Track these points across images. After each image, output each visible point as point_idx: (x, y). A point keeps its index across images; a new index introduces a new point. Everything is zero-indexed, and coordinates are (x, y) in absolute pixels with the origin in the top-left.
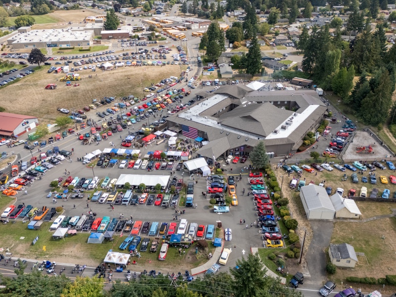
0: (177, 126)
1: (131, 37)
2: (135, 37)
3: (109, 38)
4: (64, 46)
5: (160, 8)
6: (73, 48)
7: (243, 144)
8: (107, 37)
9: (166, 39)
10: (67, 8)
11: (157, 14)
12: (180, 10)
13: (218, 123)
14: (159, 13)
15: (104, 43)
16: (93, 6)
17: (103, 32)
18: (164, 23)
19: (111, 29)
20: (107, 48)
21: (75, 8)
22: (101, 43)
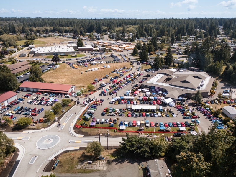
0: (147, 87)
1: (93, 50)
2: (95, 50)
3: (82, 51)
4: (62, 54)
5: (98, 37)
6: (67, 55)
7: (186, 93)
8: (81, 50)
9: (112, 51)
10: (46, 37)
11: (98, 39)
12: (109, 38)
13: (169, 85)
14: (99, 39)
15: (81, 53)
16: (60, 36)
17: (79, 48)
18: (106, 44)
19: (81, 46)
20: (85, 55)
21: (50, 36)
22: (80, 53)
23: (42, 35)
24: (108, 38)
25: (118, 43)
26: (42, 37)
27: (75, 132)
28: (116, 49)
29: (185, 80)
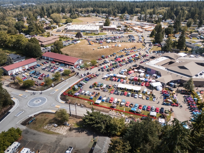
2: (118, 30)
4: (88, 32)
5: (128, 17)
6: (91, 33)
7: (179, 79)
10: (85, 16)
13: (166, 68)
14: (127, 20)
16: (96, 16)
17: (104, 27)
19: (107, 26)
20: (106, 34)
21: (88, 16)
22: (103, 32)
23: (83, 15)
24: (136, 19)
25: (142, 24)
26: (82, 17)
27: (60, 98)
28: (137, 30)
29: (183, 66)
